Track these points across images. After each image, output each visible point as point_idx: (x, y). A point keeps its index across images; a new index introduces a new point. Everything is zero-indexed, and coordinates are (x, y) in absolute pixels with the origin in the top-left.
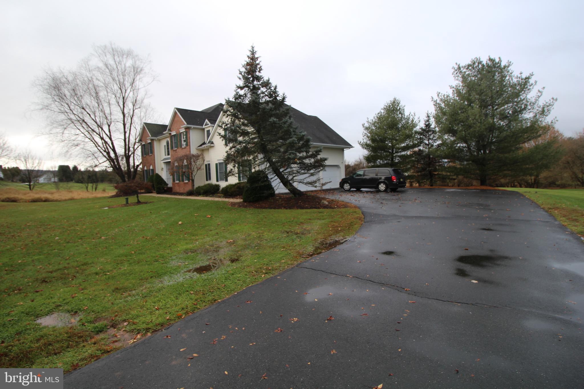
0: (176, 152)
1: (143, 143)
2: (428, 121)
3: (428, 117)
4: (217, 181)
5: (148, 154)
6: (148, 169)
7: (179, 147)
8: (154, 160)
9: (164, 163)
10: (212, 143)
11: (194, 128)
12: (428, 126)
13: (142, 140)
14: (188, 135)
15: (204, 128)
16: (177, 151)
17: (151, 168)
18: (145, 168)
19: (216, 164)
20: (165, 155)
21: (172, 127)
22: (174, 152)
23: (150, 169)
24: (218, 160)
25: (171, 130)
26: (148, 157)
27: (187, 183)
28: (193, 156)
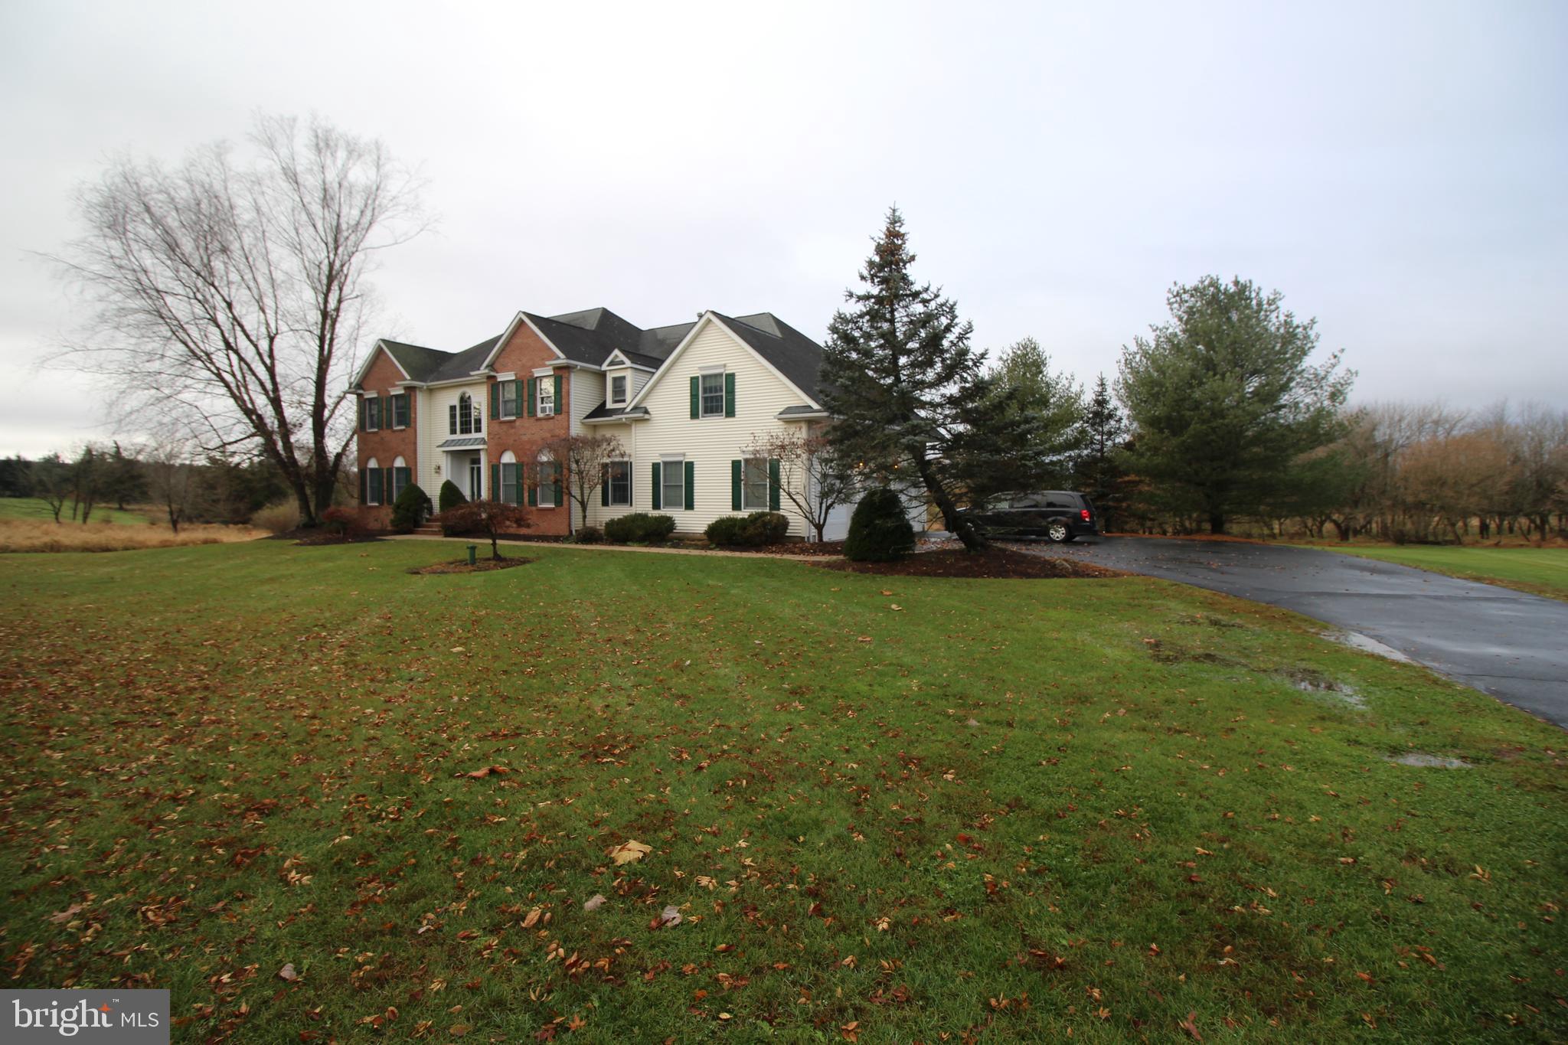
0: (513, 428)
1: (371, 394)
2: (1101, 394)
3: (1102, 384)
4: (656, 505)
5: (390, 426)
6: (385, 466)
7: (525, 414)
8: (415, 443)
9: (447, 452)
10: (646, 412)
11: (584, 370)
12: (1101, 402)
13: (365, 387)
14: (564, 386)
15: (605, 371)
16: (518, 423)
17: (399, 462)
18: (373, 464)
19: (656, 467)
20: (453, 431)
21: (501, 360)
22: (504, 427)
23: (390, 470)
24: (662, 455)
25: (496, 366)
26: (386, 434)
27: (553, 509)
28: (576, 440)
